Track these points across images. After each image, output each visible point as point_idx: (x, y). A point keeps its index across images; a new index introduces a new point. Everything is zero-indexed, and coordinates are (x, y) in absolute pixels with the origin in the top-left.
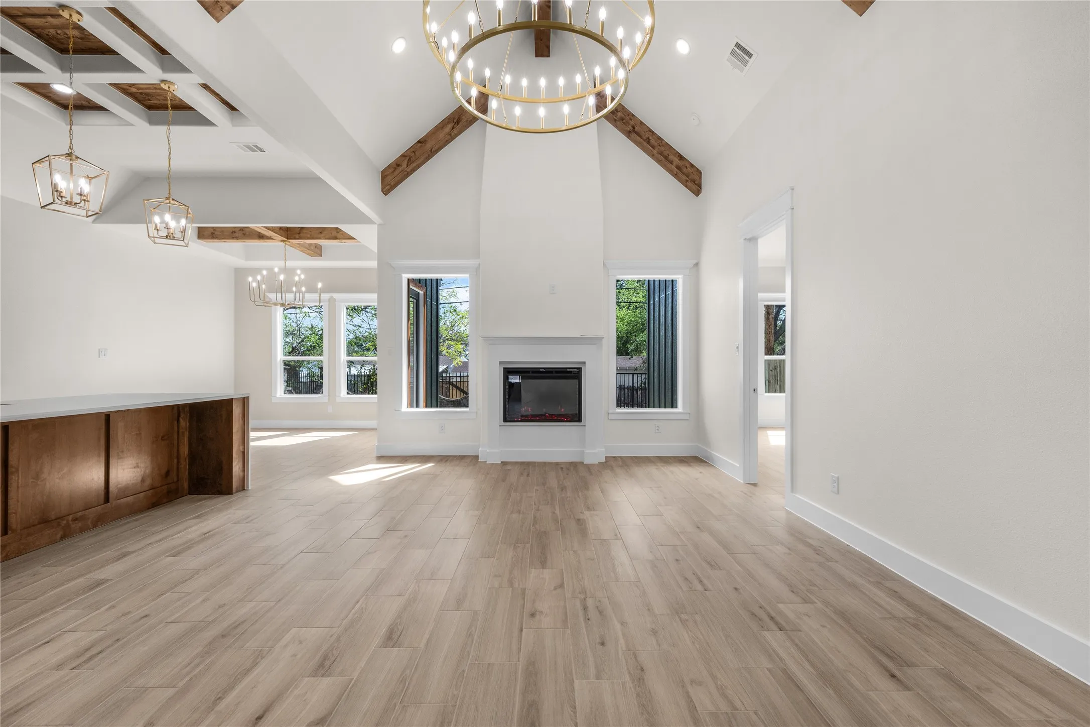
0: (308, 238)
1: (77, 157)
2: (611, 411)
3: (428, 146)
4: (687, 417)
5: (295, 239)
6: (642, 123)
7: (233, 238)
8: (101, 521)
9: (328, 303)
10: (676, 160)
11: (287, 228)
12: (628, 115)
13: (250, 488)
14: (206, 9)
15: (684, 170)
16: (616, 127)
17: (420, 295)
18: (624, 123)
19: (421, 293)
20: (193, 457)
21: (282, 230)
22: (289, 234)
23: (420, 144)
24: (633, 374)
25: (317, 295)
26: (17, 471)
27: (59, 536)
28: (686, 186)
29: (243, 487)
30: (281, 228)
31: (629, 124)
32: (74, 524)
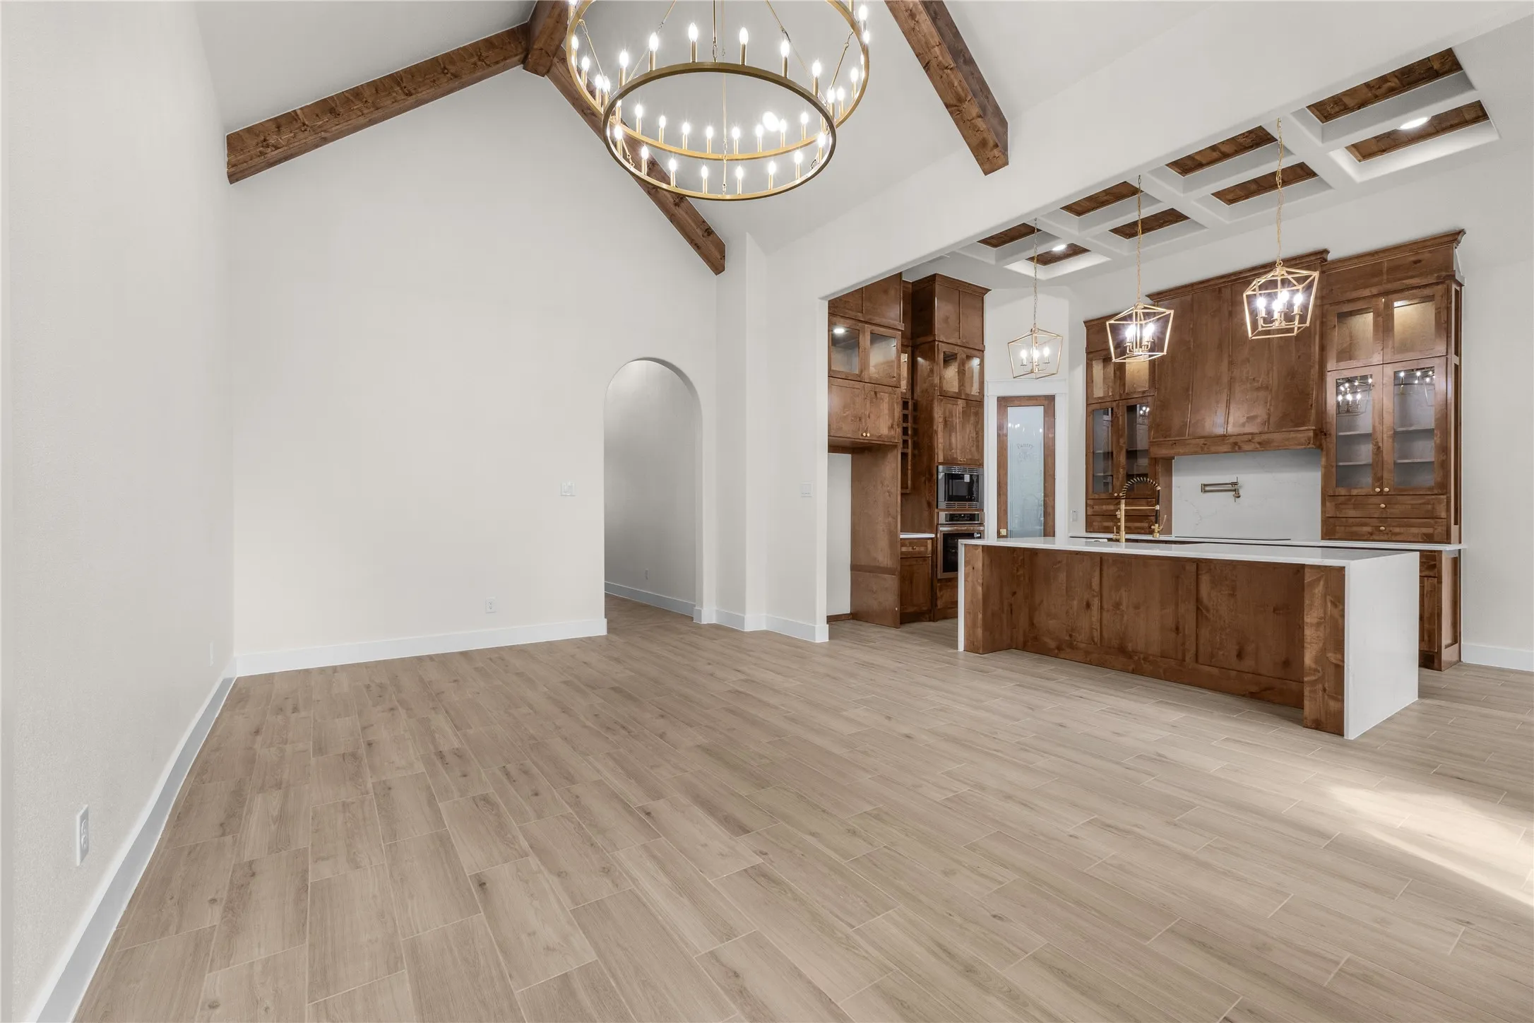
32: (1145, 663)
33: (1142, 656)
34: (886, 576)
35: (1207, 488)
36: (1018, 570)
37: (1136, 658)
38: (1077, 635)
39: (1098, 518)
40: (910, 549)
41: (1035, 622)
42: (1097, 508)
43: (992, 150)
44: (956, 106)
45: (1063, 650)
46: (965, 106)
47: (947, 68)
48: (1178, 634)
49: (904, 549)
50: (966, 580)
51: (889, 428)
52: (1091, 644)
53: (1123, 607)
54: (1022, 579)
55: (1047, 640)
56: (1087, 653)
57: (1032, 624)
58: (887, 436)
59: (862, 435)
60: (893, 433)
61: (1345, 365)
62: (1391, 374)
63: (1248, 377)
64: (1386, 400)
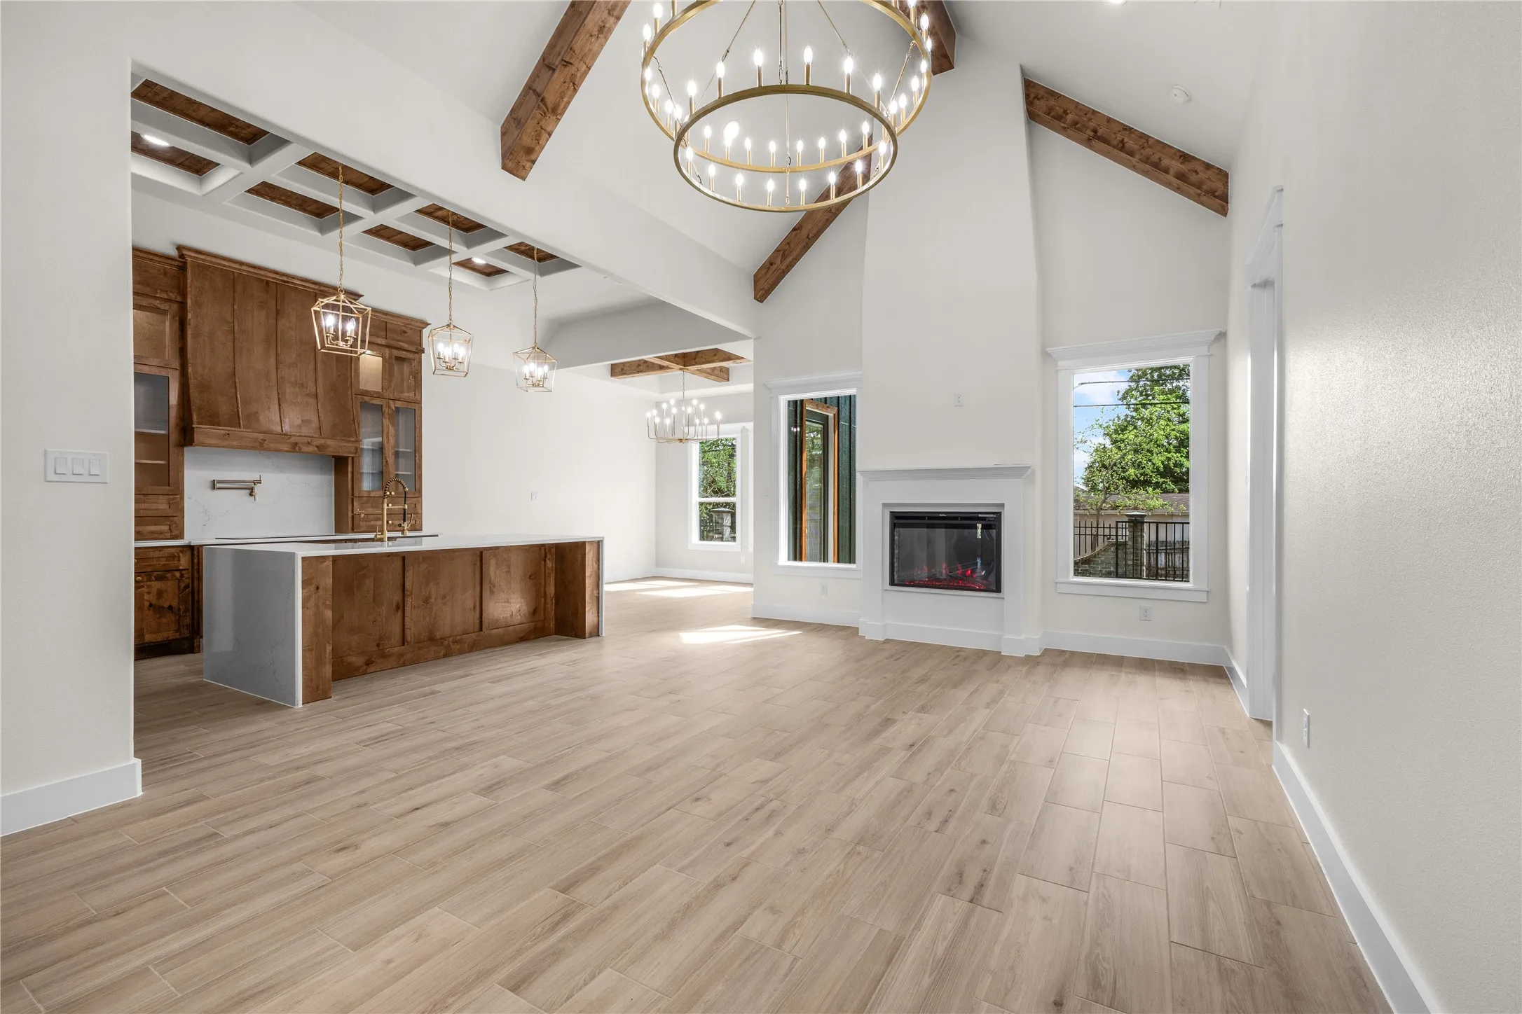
0: (703, 363)
1: (454, 326)
2: (1060, 580)
3: (804, 232)
4: (1203, 597)
5: (691, 365)
6: (1109, 120)
7: (638, 372)
8: (475, 647)
9: (740, 434)
10: (1176, 165)
11: (684, 354)
12: (1086, 114)
13: (604, 635)
14: (511, 173)
15: (1193, 178)
16: (1069, 137)
17: (829, 417)
18: (1078, 129)
19: (831, 415)
20: (558, 598)
21: (678, 357)
22: (686, 360)
23: (795, 232)
24: (1157, 523)
25: (716, 427)
26: (411, 594)
27: (442, 654)
28: (1202, 204)
29: (597, 632)
30: (676, 355)
31: (1087, 128)
32: (453, 645)
35: (219, 485)
37: (445, 643)
38: (386, 642)
43: (528, 161)
44: (548, 109)
46: (551, 117)
47: (574, 84)
48: (475, 612)
50: (304, 606)
52: (403, 645)
53: (432, 600)
55: (351, 659)
56: (400, 656)
61: (365, 393)
62: (394, 409)
63: (296, 381)
64: (390, 426)
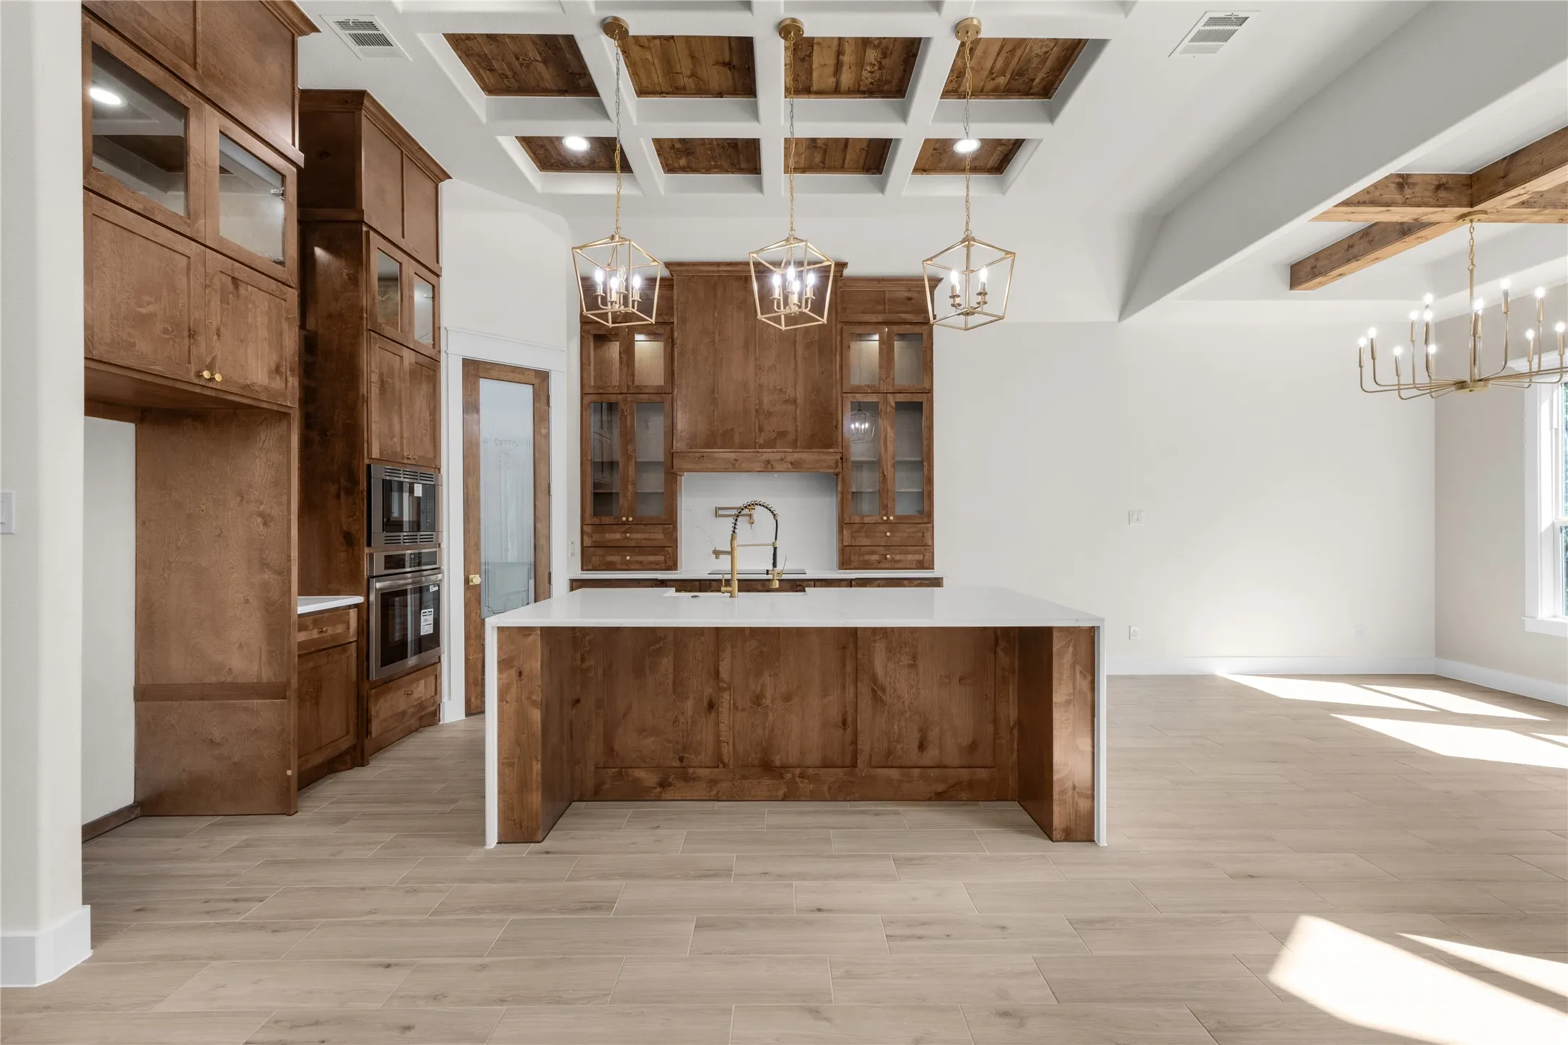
7: (1349, 261)
8: (843, 793)
13: (1103, 844)
26: (729, 687)
27: (781, 793)
32: (802, 782)
33: (798, 771)
34: (256, 703)
35: (721, 512)
36: (583, 660)
37: (789, 776)
38: (693, 757)
39: (600, 551)
40: (315, 634)
41: (617, 747)
42: (596, 537)
45: (670, 784)
48: (845, 730)
49: (302, 636)
50: (502, 698)
51: (270, 372)
52: (718, 767)
53: (767, 701)
54: (591, 674)
55: (640, 774)
56: (713, 782)
57: (610, 750)
58: (266, 389)
59: (199, 375)
60: (278, 384)
61: (856, 390)
62: (893, 404)
63: (775, 387)
64: (889, 430)
